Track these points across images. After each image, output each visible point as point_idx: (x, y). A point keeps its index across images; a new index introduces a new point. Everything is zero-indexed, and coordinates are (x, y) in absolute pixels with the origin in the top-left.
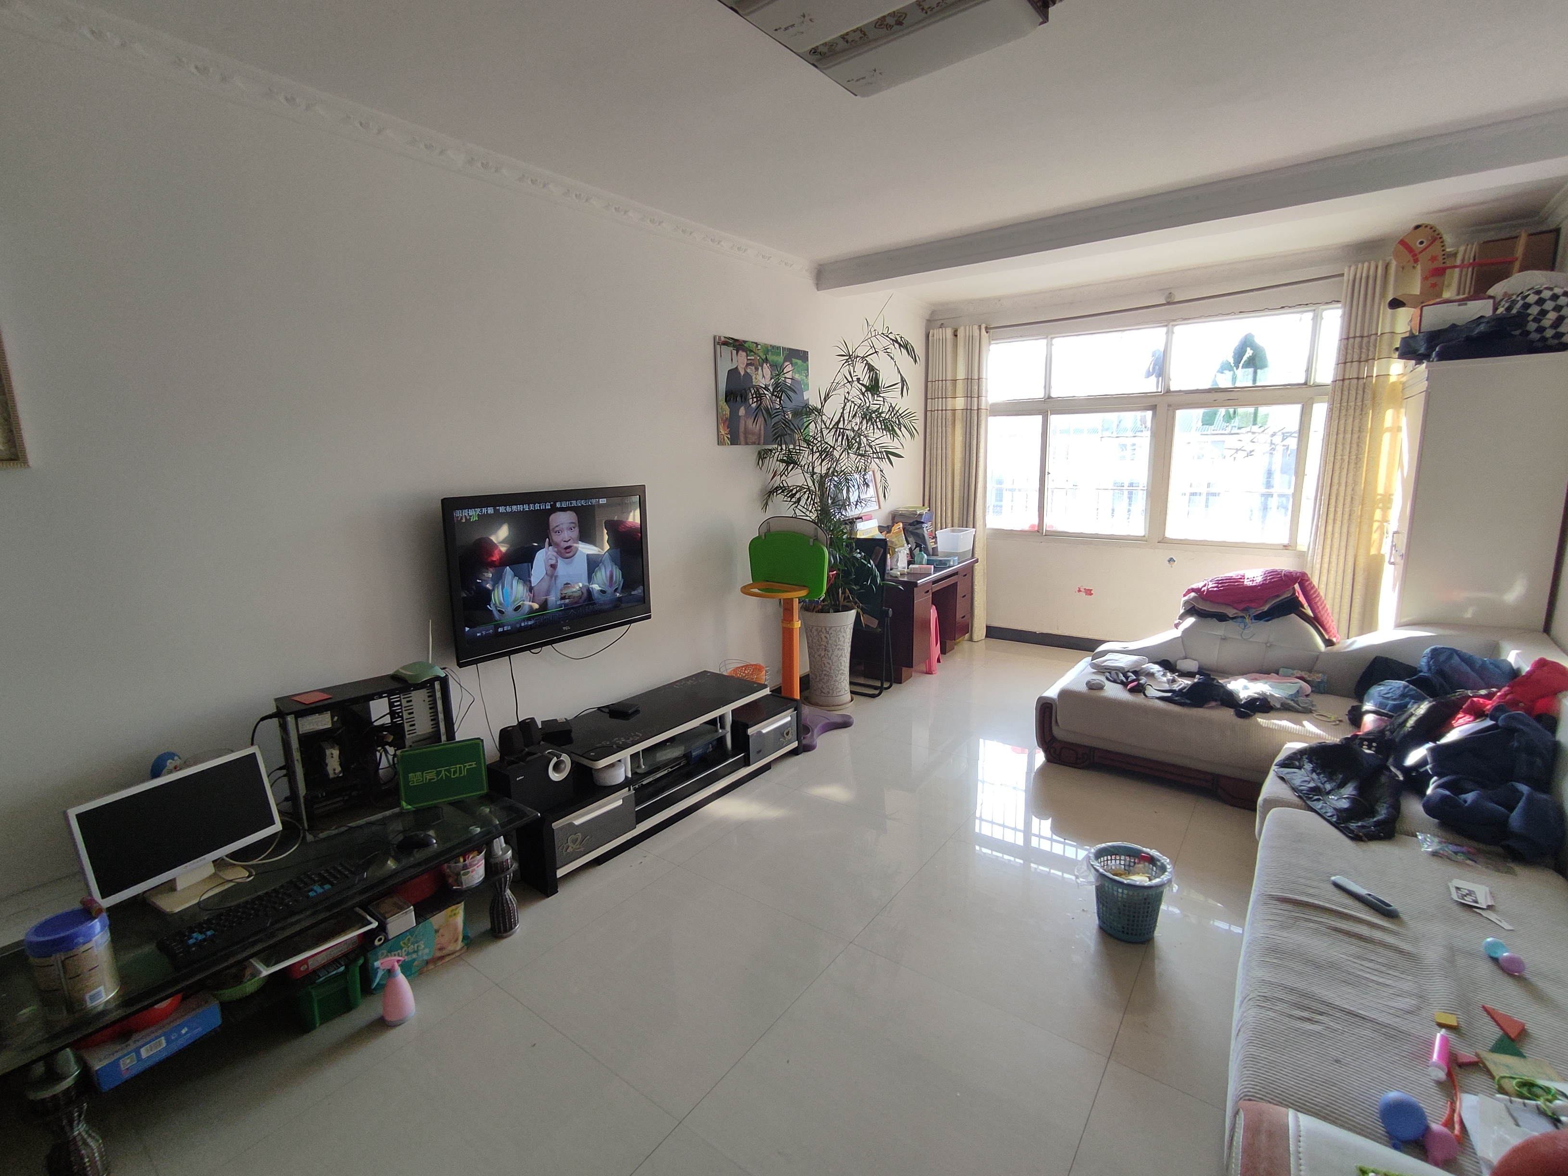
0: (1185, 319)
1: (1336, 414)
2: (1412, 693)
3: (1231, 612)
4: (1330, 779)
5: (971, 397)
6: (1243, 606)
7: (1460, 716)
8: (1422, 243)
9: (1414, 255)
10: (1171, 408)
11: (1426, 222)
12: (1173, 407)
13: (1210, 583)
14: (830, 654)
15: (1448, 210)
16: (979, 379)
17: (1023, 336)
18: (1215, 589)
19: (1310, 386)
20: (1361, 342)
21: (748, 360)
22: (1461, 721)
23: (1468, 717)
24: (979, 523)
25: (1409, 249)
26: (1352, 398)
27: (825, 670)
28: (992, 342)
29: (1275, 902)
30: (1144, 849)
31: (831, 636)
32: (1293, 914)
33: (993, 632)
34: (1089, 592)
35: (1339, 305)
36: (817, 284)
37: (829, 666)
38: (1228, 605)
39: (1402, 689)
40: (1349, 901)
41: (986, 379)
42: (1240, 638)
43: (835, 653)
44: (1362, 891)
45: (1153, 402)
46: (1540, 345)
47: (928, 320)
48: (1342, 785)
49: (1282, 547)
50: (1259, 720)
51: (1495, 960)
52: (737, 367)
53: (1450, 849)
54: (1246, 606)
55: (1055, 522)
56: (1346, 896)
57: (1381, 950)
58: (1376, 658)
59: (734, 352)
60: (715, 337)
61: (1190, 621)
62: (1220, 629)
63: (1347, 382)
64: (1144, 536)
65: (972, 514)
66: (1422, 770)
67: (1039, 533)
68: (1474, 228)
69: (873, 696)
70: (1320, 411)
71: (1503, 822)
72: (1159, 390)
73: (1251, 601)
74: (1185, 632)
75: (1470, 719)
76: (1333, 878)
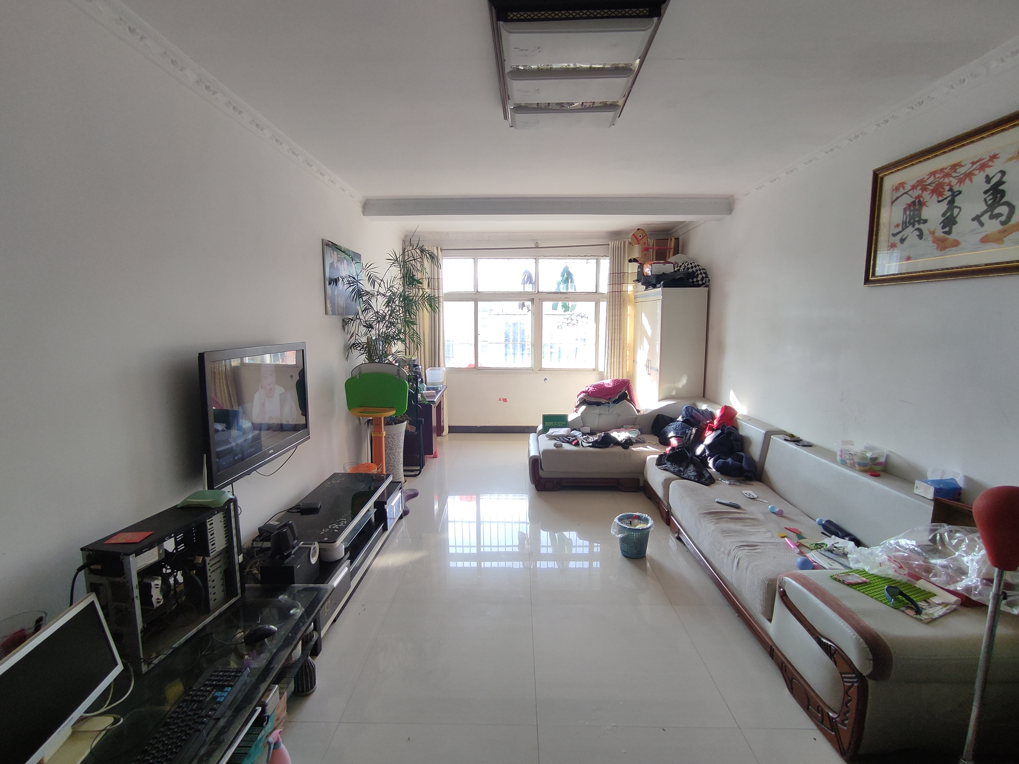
0: (545, 256)
1: (611, 307)
2: (685, 426)
3: (603, 401)
4: (680, 466)
5: (434, 289)
6: (608, 397)
7: (707, 432)
8: (640, 236)
9: (638, 241)
10: (540, 301)
11: (642, 228)
12: (541, 300)
13: (591, 388)
14: (394, 452)
15: (647, 224)
16: (438, 279)
17: (462, 256)
18: (594, 390)
19: (598, 294)
20: (618, 275)
21: (338, 257)
22: (708, 434)
23: (710, 431)
24: (442, 364)
25: (637, 238)
26: (617, 301)
27: (391, 463)
28: (444, 258)
29: (707, 515)
30: (634, 513)
31: (395, 439)
32: (716, 517)
33: (453, 430)
34: (505, 400)
35: (608, 258)
36: (363, 212)
37: (393, 460)
38: (601, 398)
39: (681, 425)
40: (726, 507)
41: (442, 279)
42: (608, 413)
43: (397, 451)
44: (728, 502)
45: (532, 297)
46: (692, 284)
47: (403, 241)
48: (687, 467)
49: (592, 370)
50: (633, 449)
51: (774, 513)
52: (333, 262)
53: (732, 482)
54: (609, 397)
55: (482, 363)
56: (724, 506)
57: (749, 521)
58: (658, 415)
59: (332, 251)
60: (323, 240)
61: (583, 408)
62: (597, 410)
63: (614, 293)
64: (531, 368)
65: (438, 359)
66: (703, 456)
67: (475, 368)
68: (650, 233)
69: (415, 476)
70: (603, 305)
71: (741, 468)
72: (534, 291)
73: (611, 395)
74: (582, 413)
75: (710, 433)
76: (716, 500)
